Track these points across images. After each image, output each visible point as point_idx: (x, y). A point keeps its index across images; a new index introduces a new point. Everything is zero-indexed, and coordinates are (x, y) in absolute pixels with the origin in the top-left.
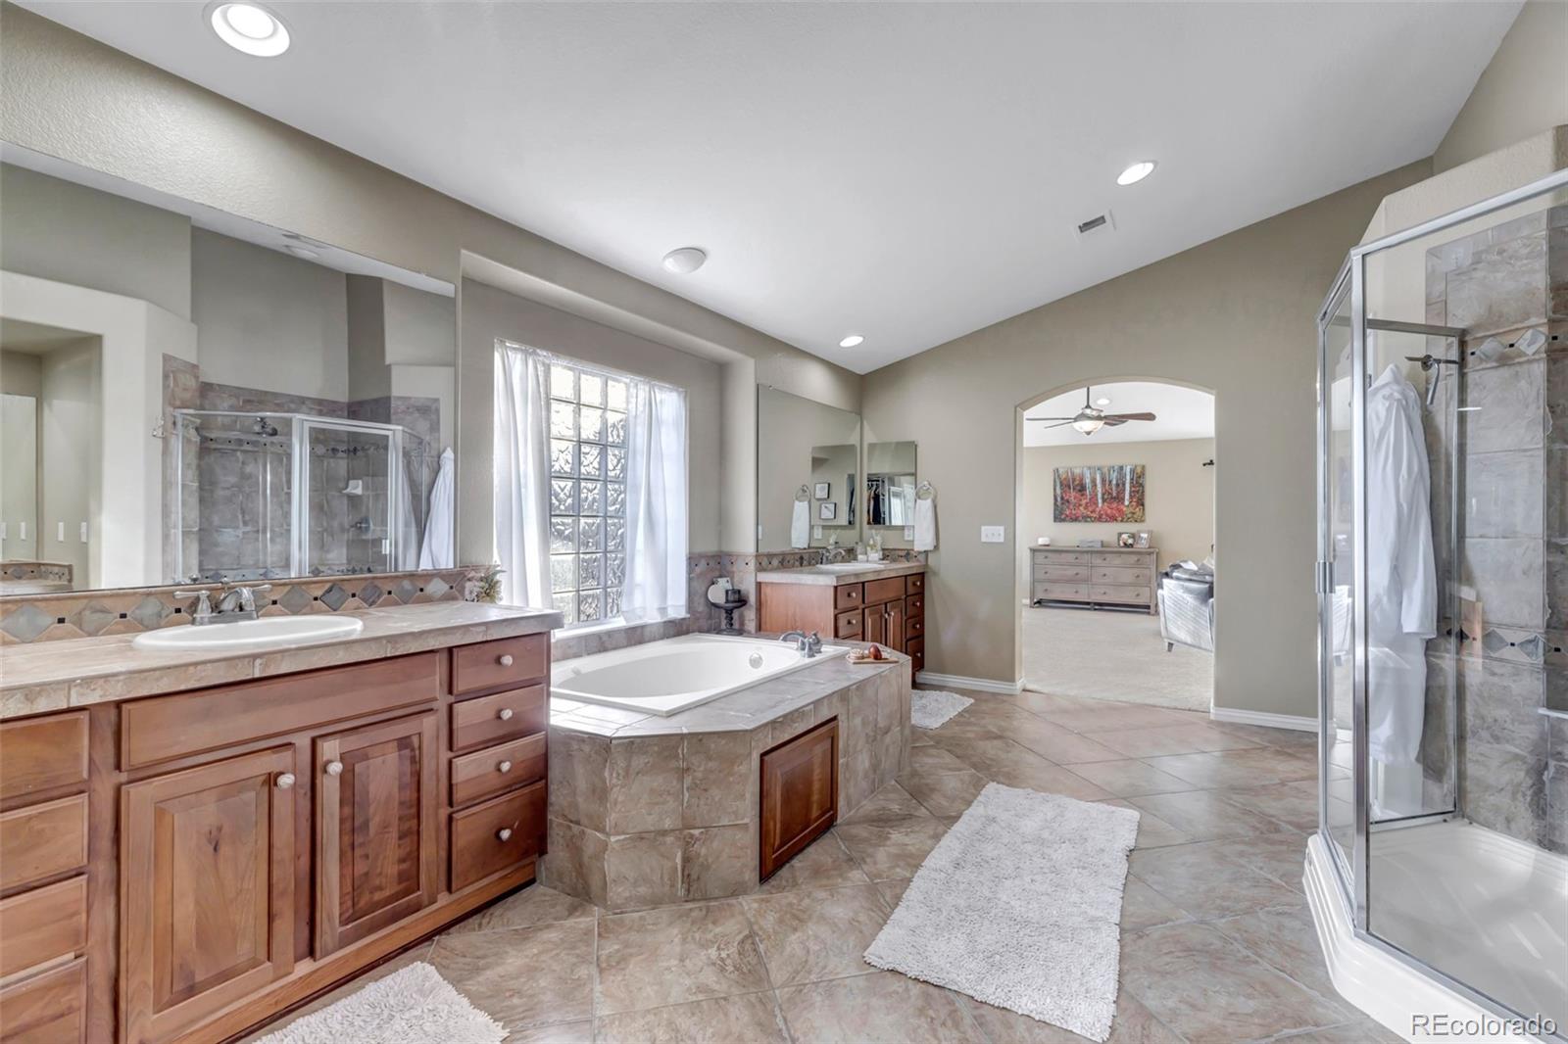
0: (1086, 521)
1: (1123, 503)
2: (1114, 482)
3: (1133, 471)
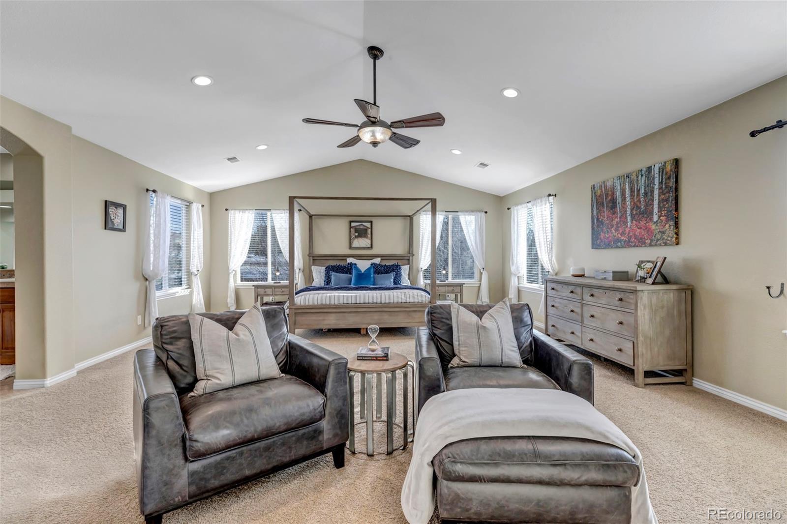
0: (617, 247)
1: (651, 219)
2: (642, 191)
3: (662, 170)
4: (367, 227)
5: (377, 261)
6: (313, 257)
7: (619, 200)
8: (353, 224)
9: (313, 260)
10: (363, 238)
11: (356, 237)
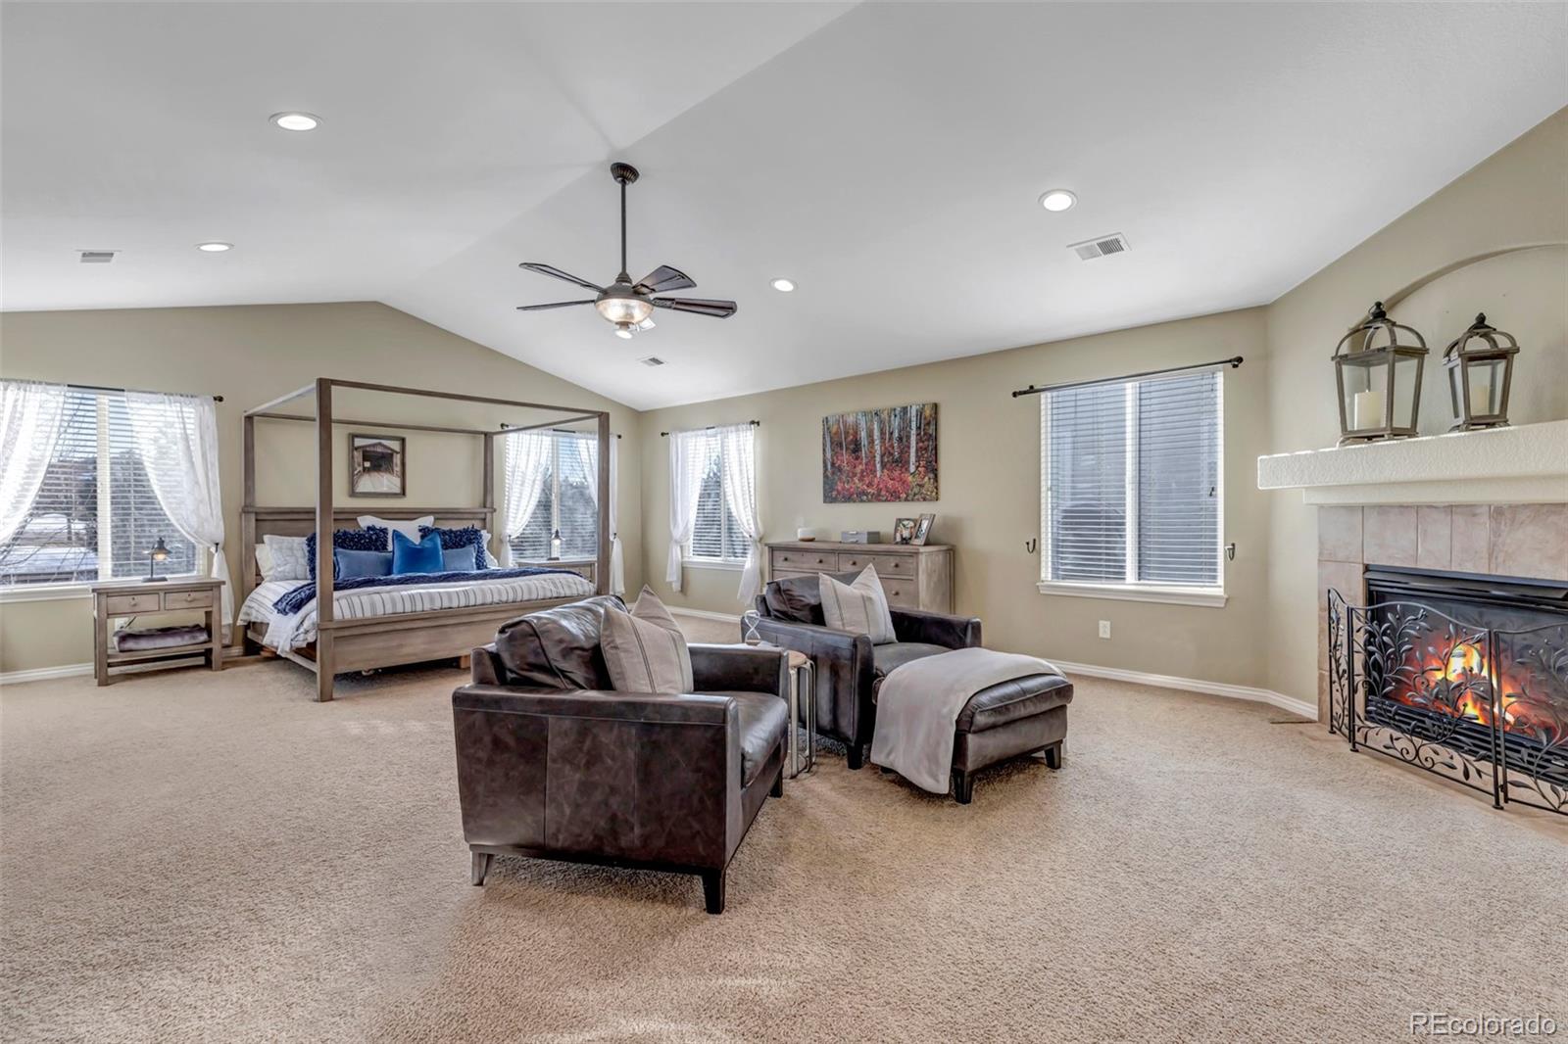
1: (907, 470)
2: (896, 434)
3: (920, 413)
4: (392, 450)
5: (428, 521)
6: (256, 513)
7: (864, 442)
8: (359, 442)
9: (257, 520)
10: (382, 474)
11: (365, 470)
